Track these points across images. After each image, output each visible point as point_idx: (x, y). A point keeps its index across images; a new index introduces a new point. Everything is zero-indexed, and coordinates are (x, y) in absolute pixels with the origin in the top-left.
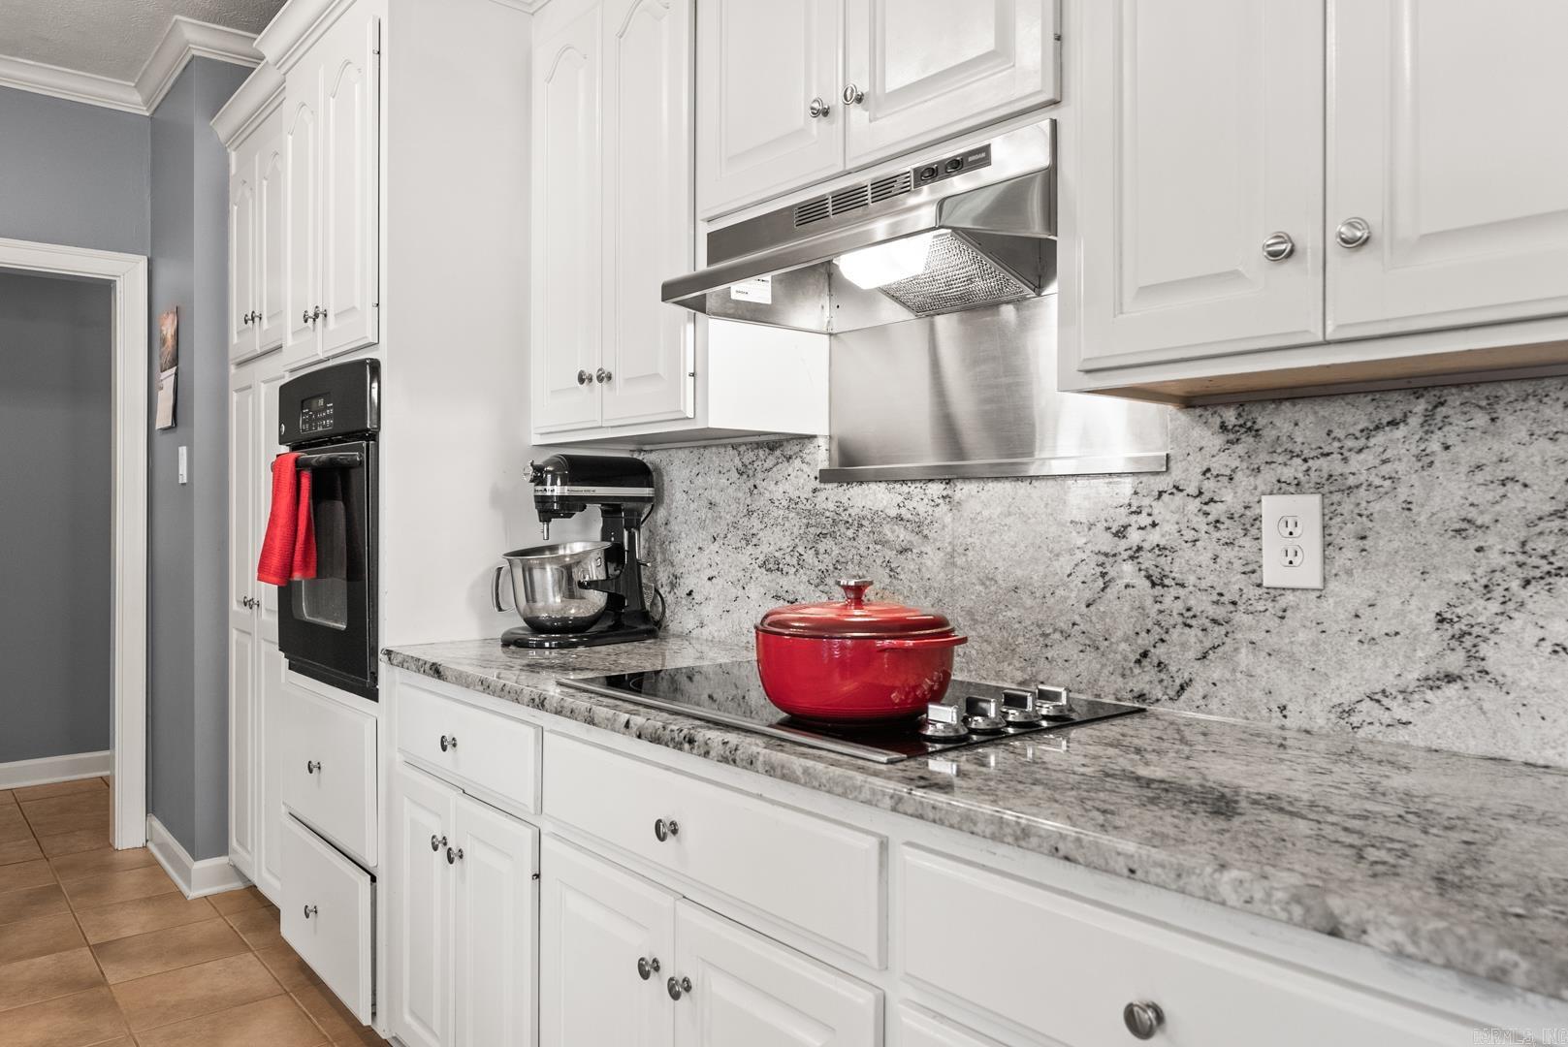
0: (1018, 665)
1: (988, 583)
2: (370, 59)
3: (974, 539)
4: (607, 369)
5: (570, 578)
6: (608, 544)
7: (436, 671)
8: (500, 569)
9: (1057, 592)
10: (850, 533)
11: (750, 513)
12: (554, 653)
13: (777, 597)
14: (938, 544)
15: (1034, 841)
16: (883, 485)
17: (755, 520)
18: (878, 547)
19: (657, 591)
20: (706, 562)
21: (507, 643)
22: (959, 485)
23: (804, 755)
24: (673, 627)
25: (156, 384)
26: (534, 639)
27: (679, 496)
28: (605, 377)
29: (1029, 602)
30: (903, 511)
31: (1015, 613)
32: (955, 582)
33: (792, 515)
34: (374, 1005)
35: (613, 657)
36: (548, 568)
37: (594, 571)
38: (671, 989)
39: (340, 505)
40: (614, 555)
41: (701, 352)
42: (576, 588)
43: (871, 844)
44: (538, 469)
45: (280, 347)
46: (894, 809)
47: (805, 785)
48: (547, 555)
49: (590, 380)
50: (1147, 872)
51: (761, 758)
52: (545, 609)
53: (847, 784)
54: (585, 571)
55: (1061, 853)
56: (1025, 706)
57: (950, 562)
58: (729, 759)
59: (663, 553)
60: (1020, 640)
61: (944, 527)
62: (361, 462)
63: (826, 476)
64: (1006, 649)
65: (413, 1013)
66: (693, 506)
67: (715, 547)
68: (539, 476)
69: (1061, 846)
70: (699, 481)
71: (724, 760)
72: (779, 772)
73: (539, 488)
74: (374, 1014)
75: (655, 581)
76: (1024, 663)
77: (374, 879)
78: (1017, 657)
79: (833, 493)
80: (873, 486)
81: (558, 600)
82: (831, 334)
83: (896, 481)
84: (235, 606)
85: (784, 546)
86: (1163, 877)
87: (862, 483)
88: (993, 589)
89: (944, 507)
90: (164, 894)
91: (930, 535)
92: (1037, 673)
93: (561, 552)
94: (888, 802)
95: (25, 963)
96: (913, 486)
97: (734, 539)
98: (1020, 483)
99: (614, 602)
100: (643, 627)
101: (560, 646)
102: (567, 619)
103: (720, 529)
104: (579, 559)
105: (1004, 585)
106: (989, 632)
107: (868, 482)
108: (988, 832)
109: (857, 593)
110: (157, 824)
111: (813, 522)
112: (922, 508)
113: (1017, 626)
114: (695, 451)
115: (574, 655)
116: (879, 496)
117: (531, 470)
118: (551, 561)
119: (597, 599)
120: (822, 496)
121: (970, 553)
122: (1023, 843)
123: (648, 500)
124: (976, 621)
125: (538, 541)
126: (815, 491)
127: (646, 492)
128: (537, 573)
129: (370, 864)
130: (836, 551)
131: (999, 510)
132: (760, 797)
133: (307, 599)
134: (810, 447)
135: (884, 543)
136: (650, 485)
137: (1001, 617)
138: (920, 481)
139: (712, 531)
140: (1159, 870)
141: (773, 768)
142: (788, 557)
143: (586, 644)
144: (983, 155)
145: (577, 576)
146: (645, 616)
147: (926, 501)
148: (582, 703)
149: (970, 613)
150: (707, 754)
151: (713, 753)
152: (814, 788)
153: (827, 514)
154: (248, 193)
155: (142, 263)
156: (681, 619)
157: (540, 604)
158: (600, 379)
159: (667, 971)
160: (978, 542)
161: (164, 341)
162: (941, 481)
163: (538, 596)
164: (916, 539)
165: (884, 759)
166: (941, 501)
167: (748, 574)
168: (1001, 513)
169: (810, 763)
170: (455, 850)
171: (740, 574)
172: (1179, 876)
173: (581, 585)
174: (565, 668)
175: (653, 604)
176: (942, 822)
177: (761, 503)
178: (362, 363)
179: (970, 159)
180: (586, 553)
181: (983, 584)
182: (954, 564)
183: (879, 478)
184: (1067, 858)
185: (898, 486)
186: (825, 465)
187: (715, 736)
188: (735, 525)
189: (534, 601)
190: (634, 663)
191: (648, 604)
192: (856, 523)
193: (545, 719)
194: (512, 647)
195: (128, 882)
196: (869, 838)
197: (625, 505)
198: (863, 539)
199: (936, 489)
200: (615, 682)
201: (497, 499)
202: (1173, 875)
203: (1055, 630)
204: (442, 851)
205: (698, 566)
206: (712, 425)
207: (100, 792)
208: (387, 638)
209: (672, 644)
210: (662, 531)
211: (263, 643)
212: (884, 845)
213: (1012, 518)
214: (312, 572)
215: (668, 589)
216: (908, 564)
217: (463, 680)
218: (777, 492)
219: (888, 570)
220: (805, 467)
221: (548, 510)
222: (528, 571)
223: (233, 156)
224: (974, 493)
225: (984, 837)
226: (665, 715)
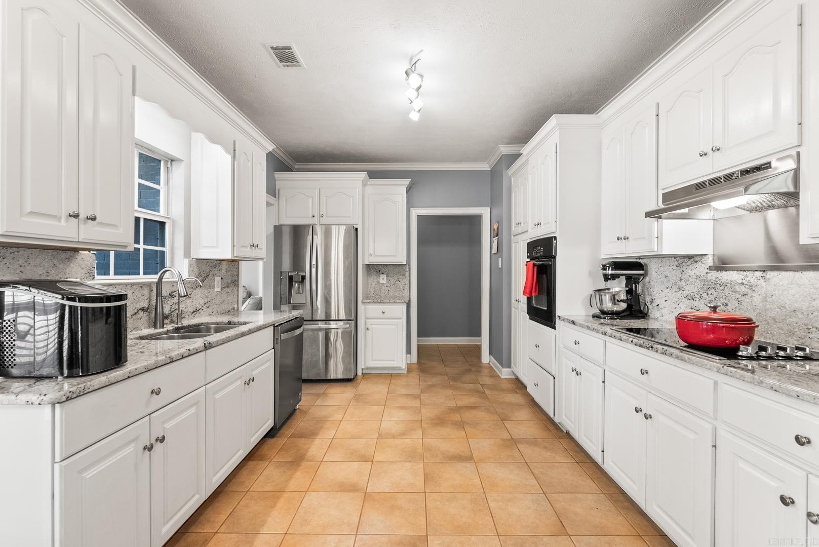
0: (795, 339)
1: (782, 308)
2: (554, 154)
3: (776, 292)
4: (627, 236)
5: (614, 298)
6: (627, 289)
7: (573, 323)
8: (591, 295)
9: (814, 313)
10: (721, 288)
11: (681, 280)
12: (609, 321)
13: (692, 308)
14: (759, 293)
15: (764, 385)
16: (736, 272)
17: (683, 282)
18: (733, 293)
19: (645, 304)
20: (664, 295)
21: (593, 317)
22: (769, 272)
23: (689, 354)
24: (651, 316)
25: (492, 242)
26: (602, 316)
27: (654, 273)
28: (626, 238)
29: (801, 316)
30: (744, 281)
31: (794, 320)
32: (767, 307)
33: (698, 281)
34: (554, 412)
35: (629, 323)
36: (607, 295)
37: (623, 296)
38: (645, 417)
39: (545, 275)
40: (629, 292)
41: (660, 231)
42: (616, 301)
43: (712, 382)
44: (604, 266)
45: (527, 231)
46: (717, 372)
47: (688, 362)
48: (607, 291)
49: (621, 239)
50: (803, 397)
51: (674, 354)
52: (606, 307)
53: (702, 363)
54: (620, 296)
55: (773, 389)
56: (786, 351)
57: (765, 300)
58: (664, 353)
59: (648, 291)
60: (797, 330)
61: (762, 287)
62: (551, 265)
63: (710, 268)
64: (790, 333)
65: (566, 416)
66: (659, 277)
67: (668, 290)
68: (604, 268)
69: (773, 387)
70: (662, 269)
71: (662, 353)
72: (680, 358)
73: (604, 271)
74: (554, 415)
75: (645, 301)
76: (799, 338)
77: (554, 378)
78: (795, 336)
79: (714, 275)
80: (731, 272)
81: (610, 305)
82: (714, 220)
83: (741, 271)
84: (513, 301)
85: (694, 291)
86: (809, 399)
87: (726, 271)
88: (784, 310)
89: (762, 280)
90: (494, 375)
91: (756, 290)
92: (805, 342)
93: (611, 291)
94: (715, 369)
95: (467, 385)
96: (748, 273)
97: (674, 288)
98: (796, 272)
99: (630, 307)
100: (640, 315)
101: (611, 319)
102: (613, 311)
103: (669, 285)
104: (618, 293)
105: (789, 309)
106: (782, 326)
107: (729, 270)
108: (749, 380)
109: (714, 309)
110: (492, 357)
111: (706, 283)
112: (752, 280)
113: (795, 324)
114: (660, 259)
115: (615, 322)
116: (734, 276)
117: (602, 266)
118: (608, 293)
119: (624, 306)
120: (709, 275)
121: (774, 297)
122: (761, 385)
123: (642, 275)
124: (776, 322)
125: (604, 287)
126: (707, 273)
127: (641, 272)
128: (603, 297)
129: (553, 374)
130: (716, 294)
131: (787, 282)
132: (675, 365)
133: (535, 301)
134: (705, 258)
135: (736, 292)
136: (643, 270)
137: (788, 321)
138: (752, 271)
139: (667, 285)
140: (807, 397)
141: (678, 357)
142: (696, 296)
143: (620, 319)
144: (768, 165)
145: (617, 298)
146: (641, 312)
147: (754, 278)
148: (618, 334)
149: (774, 319)
150: (657, 351)
151: (659, 351)
152: (691, 363)
153: (712, 281)
154: (517, 189)
155: (488, 209)
156: (654, 313)
157: (604, 306)
158: (625, 239)
159: (644, 411)
160: (777, 293)
161: (494, 230)
162: (761, 271)
163: (604, 304)
164: (749, 291)
165: (718, 358)
166: (761, 278)
167: (680, 301)
168: (788, 283)
169: (690, 356)
170: (579, 372)
171: (677, 300)
172: (814, 399)
173: (618, 301)
174: (612, 325)
175: (644, 308)
176: (733, 377)
177: (685, 276)
178: (552, 237)
179: (763, 167)
180: (620, 291)
181: (780, 308)
182: (766, 301)
183: (733, 269)
184: (776, 391)
185: (742, 272)
186: (712, 264)
187: (660, 347)
188: (675, 284)
189: (602, 305)
190: (636, 325)
191: (642, 308)
192: (724, 285)
193: (607, 338)
194: (595, 318)
195: (486, 371)
196: (711, 380)
197: (633, 276)
198: (727, 290)
199: (759, 274)
200: (630, 330)
201: (591, 274)
202: (812, 398)
203: (813, 327)
204: (575, 372)
205: (661, 296)
206: (664, 253)
207: (478, 348)
208: (558, 313)
209: (651, 321)
210: (648, 284)
211: (521, 312)
212: (716, 383)
213: (793, 285)
214: (537, 294)
215: (650, 303)
216: (745, 300)
217: (582, 326)
218: (692, 273)
219: (737, 301)
220: (703, 265)
221: (606, 278)
222: (600, 296)
223: (513, 179)
224: (776, 275)
225: (748, 382)
226: (644, 340)
